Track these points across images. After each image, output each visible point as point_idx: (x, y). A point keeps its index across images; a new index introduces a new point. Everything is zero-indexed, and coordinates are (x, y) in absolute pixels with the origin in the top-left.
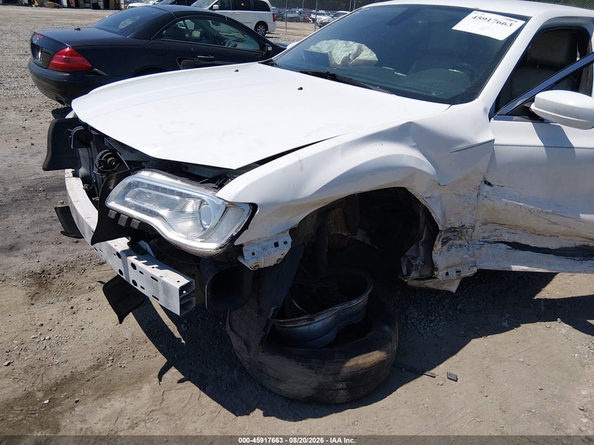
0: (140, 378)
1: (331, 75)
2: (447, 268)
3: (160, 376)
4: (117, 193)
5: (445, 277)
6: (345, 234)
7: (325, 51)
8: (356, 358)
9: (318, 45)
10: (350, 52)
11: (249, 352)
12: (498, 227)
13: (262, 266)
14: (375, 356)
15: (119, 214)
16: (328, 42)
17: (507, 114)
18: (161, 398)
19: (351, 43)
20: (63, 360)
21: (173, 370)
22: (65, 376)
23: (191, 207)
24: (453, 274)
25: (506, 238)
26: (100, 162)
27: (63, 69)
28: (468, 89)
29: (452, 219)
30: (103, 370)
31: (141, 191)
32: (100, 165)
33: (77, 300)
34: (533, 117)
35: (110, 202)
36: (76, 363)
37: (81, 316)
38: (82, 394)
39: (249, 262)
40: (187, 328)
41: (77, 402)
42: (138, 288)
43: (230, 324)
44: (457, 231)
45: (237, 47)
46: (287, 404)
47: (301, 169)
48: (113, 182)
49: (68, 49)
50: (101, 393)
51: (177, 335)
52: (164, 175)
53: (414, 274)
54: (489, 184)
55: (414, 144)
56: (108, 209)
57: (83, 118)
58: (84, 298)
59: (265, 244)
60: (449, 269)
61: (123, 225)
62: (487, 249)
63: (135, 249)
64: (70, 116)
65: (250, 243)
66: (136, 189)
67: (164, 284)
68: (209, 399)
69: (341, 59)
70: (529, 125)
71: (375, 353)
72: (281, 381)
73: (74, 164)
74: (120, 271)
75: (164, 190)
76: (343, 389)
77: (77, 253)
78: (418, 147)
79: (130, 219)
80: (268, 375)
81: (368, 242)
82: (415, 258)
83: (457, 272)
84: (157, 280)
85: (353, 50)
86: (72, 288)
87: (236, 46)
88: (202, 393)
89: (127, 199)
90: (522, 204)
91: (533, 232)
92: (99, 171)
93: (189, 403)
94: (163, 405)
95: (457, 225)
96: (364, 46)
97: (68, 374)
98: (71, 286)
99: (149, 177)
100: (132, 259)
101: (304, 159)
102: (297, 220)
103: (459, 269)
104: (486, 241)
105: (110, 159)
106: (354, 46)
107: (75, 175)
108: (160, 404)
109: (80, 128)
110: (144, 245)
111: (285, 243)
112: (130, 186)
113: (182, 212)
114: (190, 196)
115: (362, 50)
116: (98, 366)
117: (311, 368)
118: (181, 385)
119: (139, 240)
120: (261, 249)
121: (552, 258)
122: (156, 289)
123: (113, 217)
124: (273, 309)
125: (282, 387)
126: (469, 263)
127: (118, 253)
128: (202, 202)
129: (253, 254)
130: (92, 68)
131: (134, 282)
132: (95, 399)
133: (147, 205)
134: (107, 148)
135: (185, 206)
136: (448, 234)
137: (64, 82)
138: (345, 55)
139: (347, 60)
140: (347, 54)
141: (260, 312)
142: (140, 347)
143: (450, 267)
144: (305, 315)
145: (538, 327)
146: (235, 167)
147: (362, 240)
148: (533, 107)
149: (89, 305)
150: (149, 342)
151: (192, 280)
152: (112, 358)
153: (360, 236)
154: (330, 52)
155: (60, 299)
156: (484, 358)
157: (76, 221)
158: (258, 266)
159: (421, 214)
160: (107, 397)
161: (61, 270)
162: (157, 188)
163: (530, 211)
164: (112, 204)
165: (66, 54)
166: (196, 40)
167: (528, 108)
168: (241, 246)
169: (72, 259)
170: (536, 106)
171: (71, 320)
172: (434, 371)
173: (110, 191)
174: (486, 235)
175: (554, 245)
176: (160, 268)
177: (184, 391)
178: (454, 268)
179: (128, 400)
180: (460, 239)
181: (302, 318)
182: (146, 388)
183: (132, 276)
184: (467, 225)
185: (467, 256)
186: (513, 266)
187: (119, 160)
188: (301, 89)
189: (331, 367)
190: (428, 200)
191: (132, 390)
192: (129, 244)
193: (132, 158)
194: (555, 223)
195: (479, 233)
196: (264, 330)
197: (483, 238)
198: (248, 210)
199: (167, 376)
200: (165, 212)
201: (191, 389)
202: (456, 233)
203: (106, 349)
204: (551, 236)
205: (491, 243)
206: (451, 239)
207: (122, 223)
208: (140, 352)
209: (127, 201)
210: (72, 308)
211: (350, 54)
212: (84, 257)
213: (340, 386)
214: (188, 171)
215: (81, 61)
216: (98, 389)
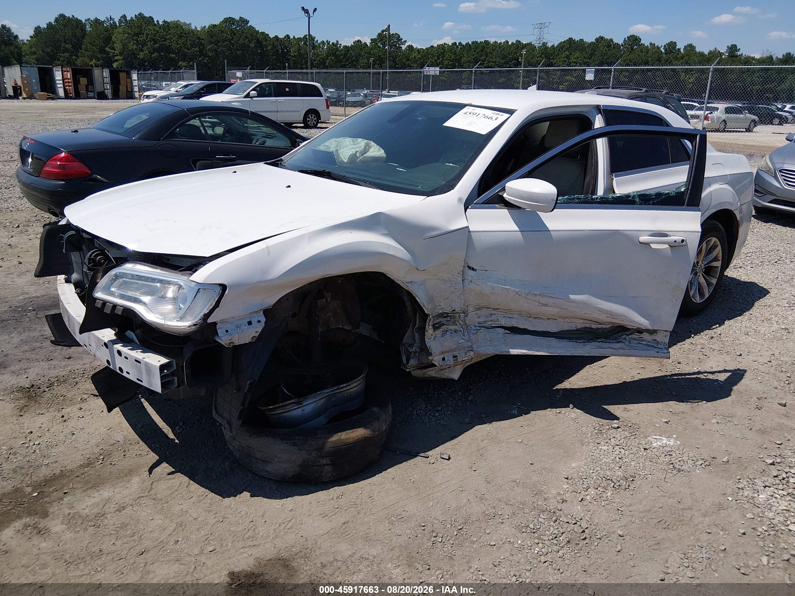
0: (130, 472)
1: (326, 173)
2: (443, 353)
3: (150, 471)
4: (104, 285)
5: (441, 363)
6: (348, 328)
7: (332, 149)
8: (339, 434)
9: (327, 143)
10: (357, 150)
11: (231, 429)
12: (493, 312)
13: (237, 343)
14: (360, 433)
15: (105, 303)
16: (336, 139)
17: (483, 203)
18: (150, 487)
19: (360, 140)
20: (52, 461)
21: (165, 465)
22: (55, 474)
23: (170, 293)
24: (450, 360)
25: (503, 322)
26: (90, 259)
27: (57, 177)
28: (448, 182)
29: (442, 304)
30: (93, 467)
31: (125, 282)
32: (89, 264)
33: (68, 410)
34: (508, 205)
35: (97, 293)
36: (66, 463)
37: (71, 424)
38: (71, 487)
39: (224, 339)
40: (181, 429)
41: (65, 493)
42: (125, 374)
43: (216, 408)
44: (450, 316)
45: (266, 144)
46: (276, 486)
47: (268, 254)
48: (100, 275)
49: (63, 155)
50: (90, 485)
51: (171, 436)
52: (148, 266)
53: (413, 362)
54: (473, 269)
55: (386, 232)
56: (96, 299)
57: (74, 222)
58: (76, 407)
59: (239, 323)
60: (447, 354)
61: (109, 312)
62: (483, 334)
63: (121, 338)
64: (63, 222)
65: (222, 321)
66: (121, 280)
67: (147, 364)
68: (197, 486)
69: (348, 157)
70: (504, 212)
71: (359, 429)
72: (268, 462)
73: (67, 270)
74: (108, 361)
75: (146, 279)
76: (328, 465)
77: (69, 368)
78: (389, 235)
79: (115, 306)
80: (256, 458)
81: (375, 336)
82: (411, 345)
83: (454, 357)
84: (140, 362)
85: (360, 147)
86: (63, 400)
87: (264, 142)
88: (191, 482)
89: (113, 289)
90: (508, 287)
91: (529, 315)
92: (89, 269)
93: (177, 490)
94: (151, 492)
95: (448, 310)
96: (372, 143)
97: (57, 472)
98: (62, 398)
99: (132, 268)
100: (118, 347)
101: (272, 246)
102: (271, 300)
103: (456, 353)
104: (482, 326)
105: (99, 257)
106: (362, 143)
107: (68, 281)
108: (149, 492)
109: (73, 232)
110: (130, 334)
111: (259, 322)
112: (117, 277)
113: (163, 297)
114: (169, 283)
115: (370, 147)
116: (89, 464)
117: (295, 445)
118: (170, 476)
119: (126, 331)
120: (234, 327)
121: (553, 341)
122: (140, 371)
123: (99, 306)
124: (249, 382)
125: (269, 468)
126: (465, 348)
127: (105, 344)
128: (180, 287)
129: (227, 331)
130: (91, 175)
131: (120, 369)
132: (84, 491)
133: (130, 294)
134: (97, 248)
135: (166, 293)
136: (440, 319)
137: (58, 191)
138: (351, 153)
139: (353, 157)
140: (354, 151)
141: (239, 389)
142: (132, 447)
143: (445, 352)
144: (293, 399)
145: (548, 413)
146: (208, 255)
147: (368, 335)
148: (505, 195)
149: (81, 414)
150: (142, 443)
151: (172, 360)
152: (102, 457)
153: (364, 330)
154: (337, 150)
155: (51, 410)
156: (482, 441)
157: (67, 323)
158: (232, 342)
159: (405, 299)
160: (96, 488)
161: (52, 385)
162: (140, 278)
163: (516, 293)
164: (99, 295)
165: (61, 160)
166: (215, 137)
167: (502, 197)
168: (215, 324)
169: (64, 373)
170: (507, 195)
171: (62, 428)
172: (430, 453)
173: (97, 283)
174: (482, 320)
175: (553, 328)
176: (144, 352)
177: (173, 481)
178: (450, 354)
179: (116, 490)
180: (454, 323)
181: (289, 402)
182: (135, 480)
183: (119, 363)
184: (457, 310)
185: (463, 341)
186: (511, 350)
187: (107, 258)
188: (289, 186)
189: (314, 443)
190: (409, 285)
191: (121, 482)
192: (115, 334)
193: (118, 254)
194: (546, 305)
195: (473, 318)
196: (243, 404)
197: (479, 323)
198: (219, 290)
199: (158, 470)
200: (146, 299)
201: (181, 479)
202: (449, 319)
203: (97, 450)
204: (549, 319)
205: (488, 328)
206: (443, 324)
207: (107, 310)
208: (131, 452)
209: (112, 291)
210: (63, 417)
211: (357, 152)
212: (76, 371)
213: (324, 461)
214: (170, 262)
215: (78, 167)
216: (87, 483)
